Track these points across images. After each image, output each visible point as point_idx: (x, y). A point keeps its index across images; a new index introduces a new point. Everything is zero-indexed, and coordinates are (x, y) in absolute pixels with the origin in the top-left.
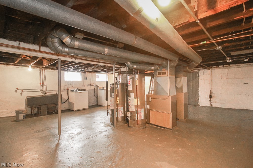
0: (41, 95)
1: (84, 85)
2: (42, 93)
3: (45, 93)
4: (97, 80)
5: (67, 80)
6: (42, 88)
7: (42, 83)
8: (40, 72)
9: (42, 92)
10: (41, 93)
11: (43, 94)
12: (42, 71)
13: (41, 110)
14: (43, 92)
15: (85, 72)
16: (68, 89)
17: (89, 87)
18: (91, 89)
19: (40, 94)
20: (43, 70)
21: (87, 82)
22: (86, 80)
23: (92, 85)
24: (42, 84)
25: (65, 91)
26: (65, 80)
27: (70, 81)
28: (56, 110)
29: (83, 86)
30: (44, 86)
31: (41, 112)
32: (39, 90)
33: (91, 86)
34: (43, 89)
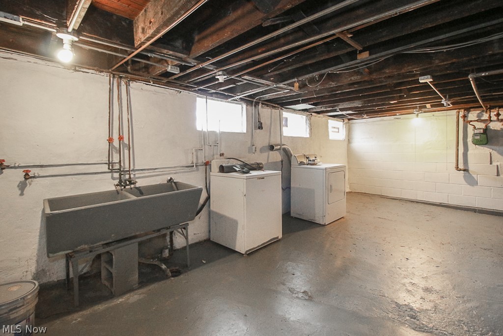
0: (114, 188)
1: (252, 148)
2: (117, 182)
3: (130, 182)
4: (287, 132)
5: (205, 130)
6: (116, 159)
7: (116, 137)
8: (111, 91)
9: (116, 175)
10: (113, 178)
11: (120, 184)
12: (119, 85)
13: (111, 265)
14: (120, 175)
15: (257, 104)
16: (207, 164)
17: (266, 154)
18: (269, 161)
19: (108, 184)
20: (123, 83)
21: (262, 137)
22: (258, 131)
23: (275, 148)
24: (116, 143)
25: (198, 170)
26: (199, 128)
27: (214, 133)
28: (167, 251)
29: (250, 150)
30: (126, 152)
31: (110, 276)
32: (105, 168)
33: (271, 152)
34: (122, 164)
